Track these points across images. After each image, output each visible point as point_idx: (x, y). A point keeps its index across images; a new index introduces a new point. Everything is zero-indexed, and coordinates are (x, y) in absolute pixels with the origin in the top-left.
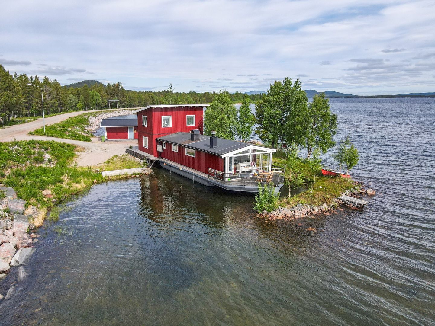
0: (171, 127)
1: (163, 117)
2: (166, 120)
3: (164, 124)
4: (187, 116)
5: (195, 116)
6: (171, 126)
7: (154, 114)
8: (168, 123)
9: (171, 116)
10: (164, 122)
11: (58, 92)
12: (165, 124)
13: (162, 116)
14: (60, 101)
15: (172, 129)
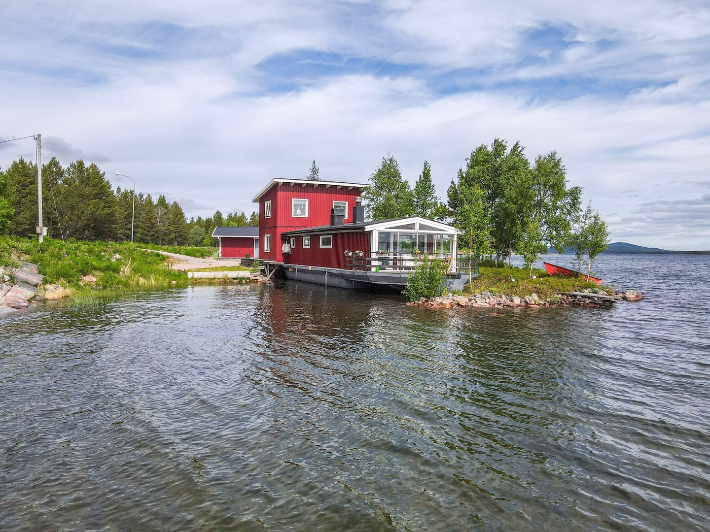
0: (307, 217)
1: (294, 201)
2: (300, 206)
3: (295, 212)
4: (334, 202)
5: (347, 203)
6: (307, 215)
7: (280, 195)
8: (303, 211)
9: (308, 200)
10: (296, 209)
11: (177, 219)
12: (298, 212)
13: (293, 199)
14: (177, 232)
15: (309, 221)
